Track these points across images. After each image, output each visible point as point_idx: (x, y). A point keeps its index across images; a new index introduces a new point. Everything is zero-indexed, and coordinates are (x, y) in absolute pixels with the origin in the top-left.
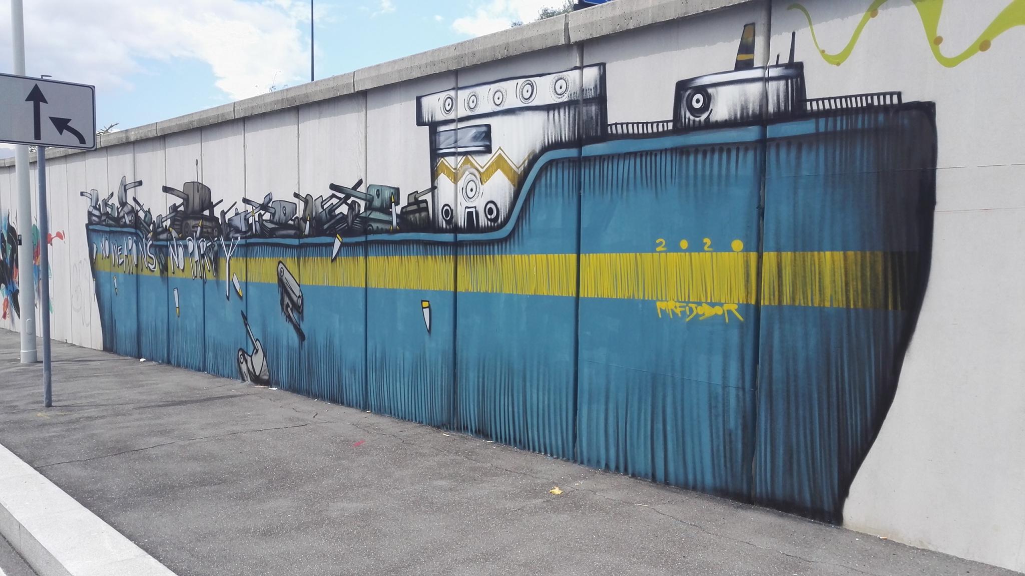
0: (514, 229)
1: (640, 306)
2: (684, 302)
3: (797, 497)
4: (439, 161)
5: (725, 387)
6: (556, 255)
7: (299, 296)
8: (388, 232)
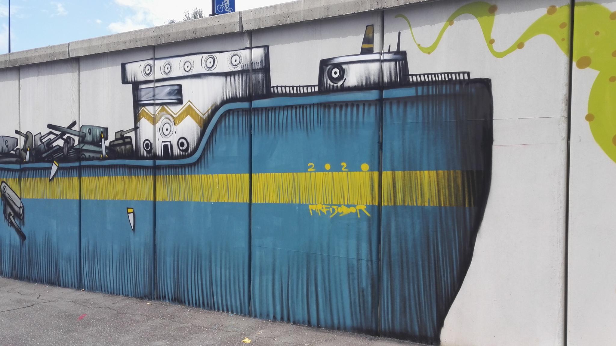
0: (200, 158)
1: (297, 208)
2: (329, 205)
3: (409, 329)
4: (141, 109)
5: (359, 260)
6: (234, 175)
7: (21, 207)
8: (98, 159)
